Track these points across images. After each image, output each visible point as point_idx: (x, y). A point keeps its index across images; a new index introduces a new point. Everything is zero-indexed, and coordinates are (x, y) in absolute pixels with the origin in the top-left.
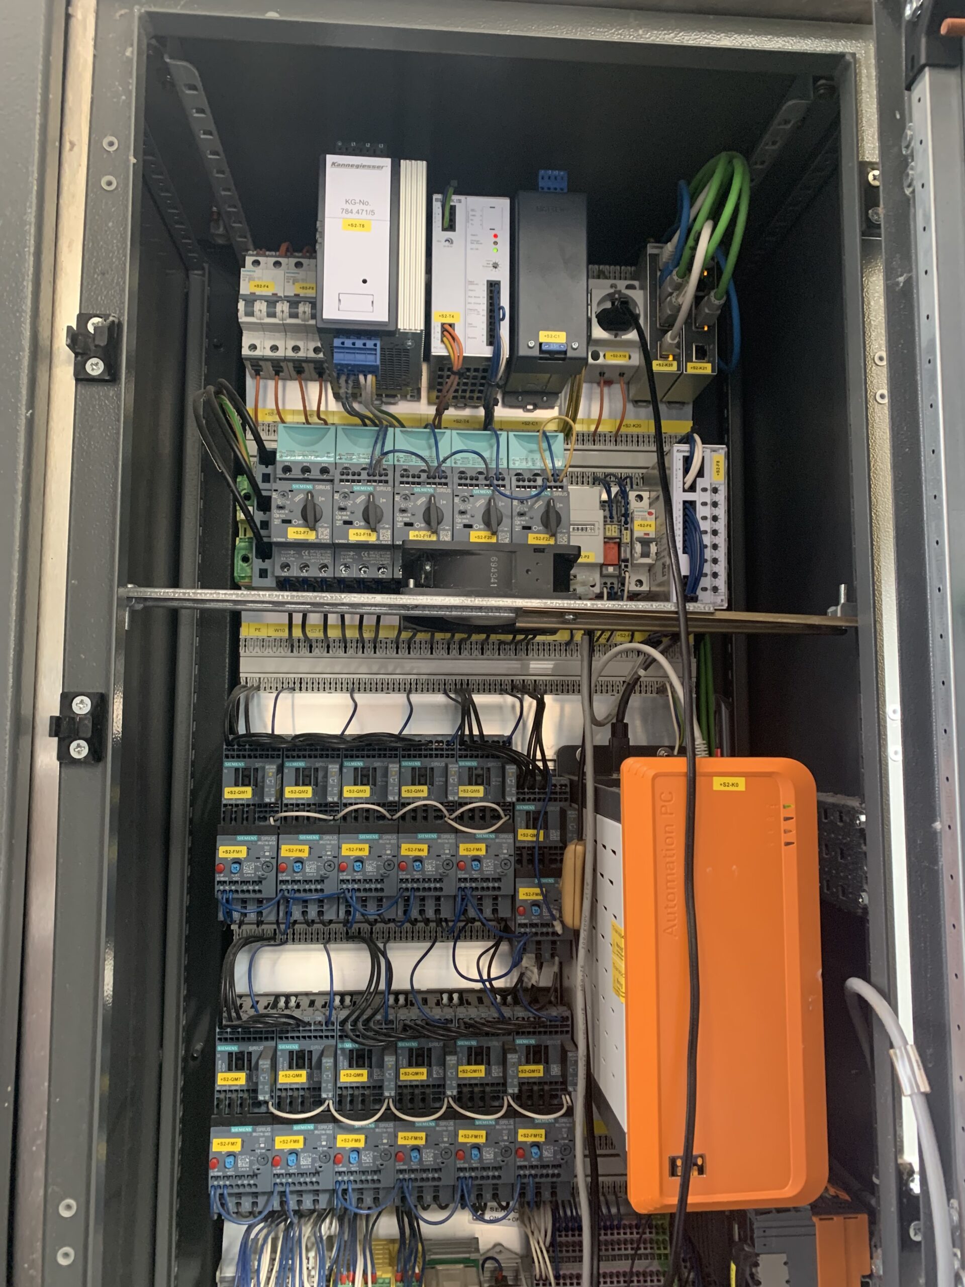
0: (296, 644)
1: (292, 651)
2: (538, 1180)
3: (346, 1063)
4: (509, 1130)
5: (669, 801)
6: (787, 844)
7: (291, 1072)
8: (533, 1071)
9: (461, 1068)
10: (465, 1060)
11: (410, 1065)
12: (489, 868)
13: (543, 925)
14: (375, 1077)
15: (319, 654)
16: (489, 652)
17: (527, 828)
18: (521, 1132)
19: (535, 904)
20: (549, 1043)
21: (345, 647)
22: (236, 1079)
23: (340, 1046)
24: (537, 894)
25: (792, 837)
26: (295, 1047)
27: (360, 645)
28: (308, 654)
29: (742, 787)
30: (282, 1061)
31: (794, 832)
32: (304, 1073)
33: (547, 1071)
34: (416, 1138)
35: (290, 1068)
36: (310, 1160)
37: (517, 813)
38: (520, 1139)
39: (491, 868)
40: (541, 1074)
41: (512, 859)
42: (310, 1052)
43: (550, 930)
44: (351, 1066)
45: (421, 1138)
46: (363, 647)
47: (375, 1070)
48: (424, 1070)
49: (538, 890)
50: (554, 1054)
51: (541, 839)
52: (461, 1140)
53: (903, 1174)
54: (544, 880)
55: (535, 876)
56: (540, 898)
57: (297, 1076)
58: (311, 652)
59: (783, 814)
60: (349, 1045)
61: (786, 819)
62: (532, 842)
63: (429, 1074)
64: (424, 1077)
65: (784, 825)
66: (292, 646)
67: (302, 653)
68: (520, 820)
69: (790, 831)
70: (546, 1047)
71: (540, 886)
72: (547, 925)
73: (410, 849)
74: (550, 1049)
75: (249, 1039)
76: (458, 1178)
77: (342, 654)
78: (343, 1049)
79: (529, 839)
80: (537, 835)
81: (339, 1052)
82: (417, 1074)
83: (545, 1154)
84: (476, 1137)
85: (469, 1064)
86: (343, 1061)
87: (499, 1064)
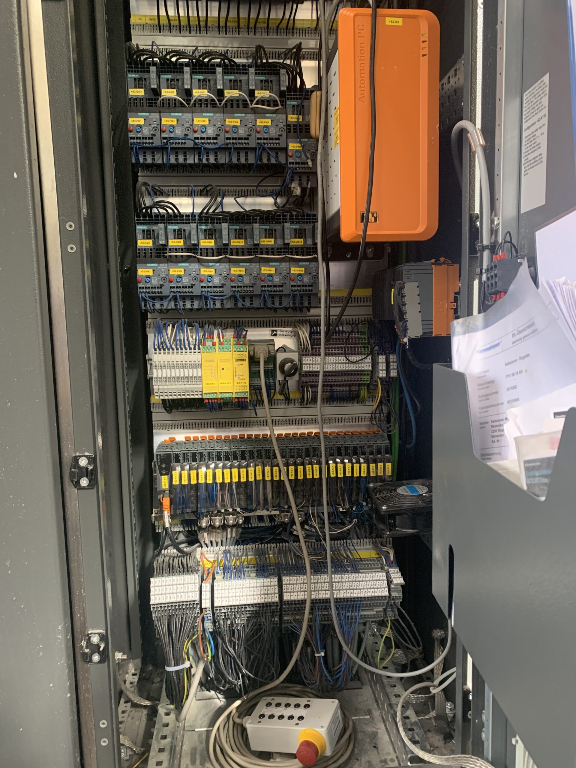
0: (162, 28)
1: (160, 32)
2: (301, 293)
3: (203, 236)
4: (287, 268)
5: (363, 30)
6: (424, 55)
7: (175, 240)
8: (298, 242)
9: (262, 240)
10: (263, 236)
11: (236, 238)
12: (273, 133)
13: (302, 163)
14: (218, 244)
15: (175, 34)
16: (271, 34)
17: (293, 114)
18: (292, 269)
19: (297, 151)
20: (306, 227)
21: (190, 30)
22: (148, 243)
23: (199, 227)
24: (299, 147)
25: (426, 51)
26: (176, 227)
27: (198, 29)
28: (169, 34)
29: (401, 24)
30: (171, 235)
31: (427, 49)
32: (182, 241)
33: (305, 242)
34: (240, 271)
35: (175, 238)
36: (188, 280)
37: (287, 106)
38: (292, 272)
39: (274, 132)
40: (302, 243)
41: (285, 128)
42: (184, 230)
43: (306, 166)
44: (205, 238)
45: (243, 271)
46: (200, 30)
47: (218, 240)
48: (243, 241)
49: (299, 145)
50: (309, 234)
51: (301, 120)
52: (263, 272)
53: (473, 218)
54: (302, 140)
55: (298, 138)
56: (301, 148)
57: (179, 242)
58: (171, 33)
59: (422, 39)
60: (204, 227)
61: (424, 42)
62: (296, 122)
63: (246, 243)
64: (243, 244)
65: (422, 45)
66: (160, 29)
67: (166, 33)
68: (289, 110)
69: (425, 49)
70: (305, 230)
71: (300, 142)
72: (304, 163)
73: (231, 122)
74: (307, 231)
75: (152, 223)
76: (262, 291)
77: (188, 34)
78: (201, 229)
79: (294, 120)
80: (298, 118)
81: (199, 230)
82: (239, 242)
83: (305, 279)
84: (270, 271)
85: (266, 238)
86: (201, 235)
87: (280, 238)
